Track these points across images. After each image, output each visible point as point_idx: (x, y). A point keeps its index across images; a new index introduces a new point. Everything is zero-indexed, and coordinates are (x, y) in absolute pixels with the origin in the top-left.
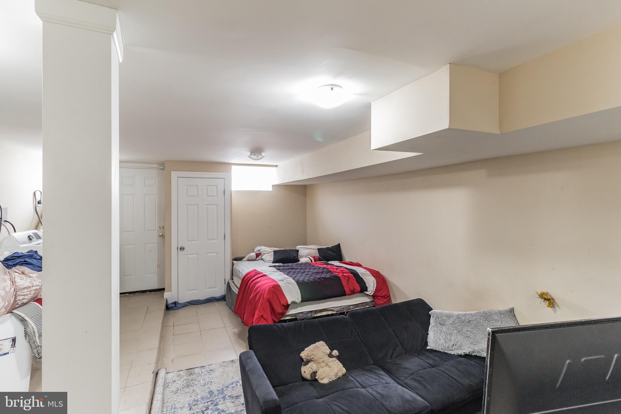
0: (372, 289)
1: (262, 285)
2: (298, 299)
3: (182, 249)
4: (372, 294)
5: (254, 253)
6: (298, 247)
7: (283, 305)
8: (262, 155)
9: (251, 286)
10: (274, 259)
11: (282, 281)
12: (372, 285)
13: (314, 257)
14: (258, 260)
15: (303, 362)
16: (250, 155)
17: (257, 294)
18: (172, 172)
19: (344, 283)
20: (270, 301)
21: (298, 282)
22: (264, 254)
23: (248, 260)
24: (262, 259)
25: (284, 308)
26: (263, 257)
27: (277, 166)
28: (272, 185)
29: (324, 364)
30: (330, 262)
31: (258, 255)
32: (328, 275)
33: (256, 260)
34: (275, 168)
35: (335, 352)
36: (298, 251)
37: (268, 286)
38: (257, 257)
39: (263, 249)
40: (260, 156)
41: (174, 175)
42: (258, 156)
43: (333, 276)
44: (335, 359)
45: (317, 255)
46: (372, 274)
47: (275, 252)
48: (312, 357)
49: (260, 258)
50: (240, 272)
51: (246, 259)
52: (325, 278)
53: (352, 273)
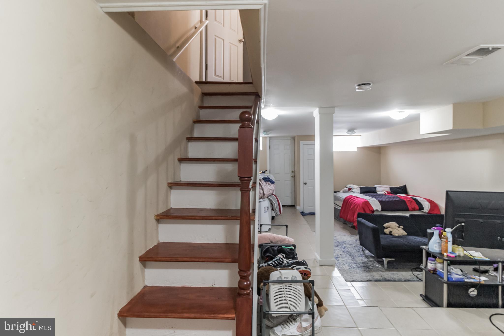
0: (427, 209)
1: (358, 201)
2: (379, 209)
3: (305, 184)
4: (427, 212)
5: (347, 188)
6: (375, 186)
7: (371, 211)
8: (354, 131)
9: (350, 202)
10: (361, 191)
11: (370, 199)
12: (427, 206)
13: (388, 192)
14: (350, 192)
15: (384, 228)
16: (348, 132)
17: (355, 205)
18: (301, 142)
19: (408, 204)
20: (363, 208)
21: (379, 201)
22: (354, 188)
23: (343, 192)
24: (353, 192)
25: (371, 212)
26: (353, 190)
27: (360, 135)
28: (357, 148)
29: (395, 229)
30: (398, 195)
31: (349, 189)
32: (397, 199)
33: (349, 192)
34: (359, 137)
35: (401, 227)
36: (376, 188)
37: (362, 201)
38: (349, 190)
39: (352, 186)
40: (354, 132)
41: (301, 143)
42: (352, 132)
43: (401, 200)
44: (401, 229)
45: (389, 191)
46: (427, 201)
47: (361, 188)
48: (390, 226)
49: (351, 191)
50: (340, 197)
51: (342, 191)
52: (395, 200)
53: (413, 199)
